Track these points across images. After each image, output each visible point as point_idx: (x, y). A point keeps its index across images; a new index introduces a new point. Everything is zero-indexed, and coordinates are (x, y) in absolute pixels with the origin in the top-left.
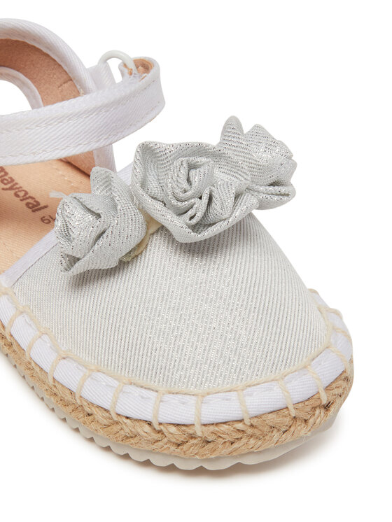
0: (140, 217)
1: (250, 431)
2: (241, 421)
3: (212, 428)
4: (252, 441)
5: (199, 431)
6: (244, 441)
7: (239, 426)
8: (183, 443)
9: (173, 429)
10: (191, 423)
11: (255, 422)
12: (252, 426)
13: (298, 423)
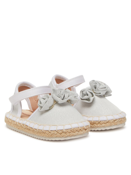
0: (53, 100)
1: (73, 131)
2: (71, 129)
3: (66, 130)
4: (73, 133)
5: (64, 131)
6: (72, 133)
7: (71, 130)
8: (62, 133)
9: (60, 131)
10: (63, 129)
11: (73, 129)
12: (73, 130)
13: (81, 131)
